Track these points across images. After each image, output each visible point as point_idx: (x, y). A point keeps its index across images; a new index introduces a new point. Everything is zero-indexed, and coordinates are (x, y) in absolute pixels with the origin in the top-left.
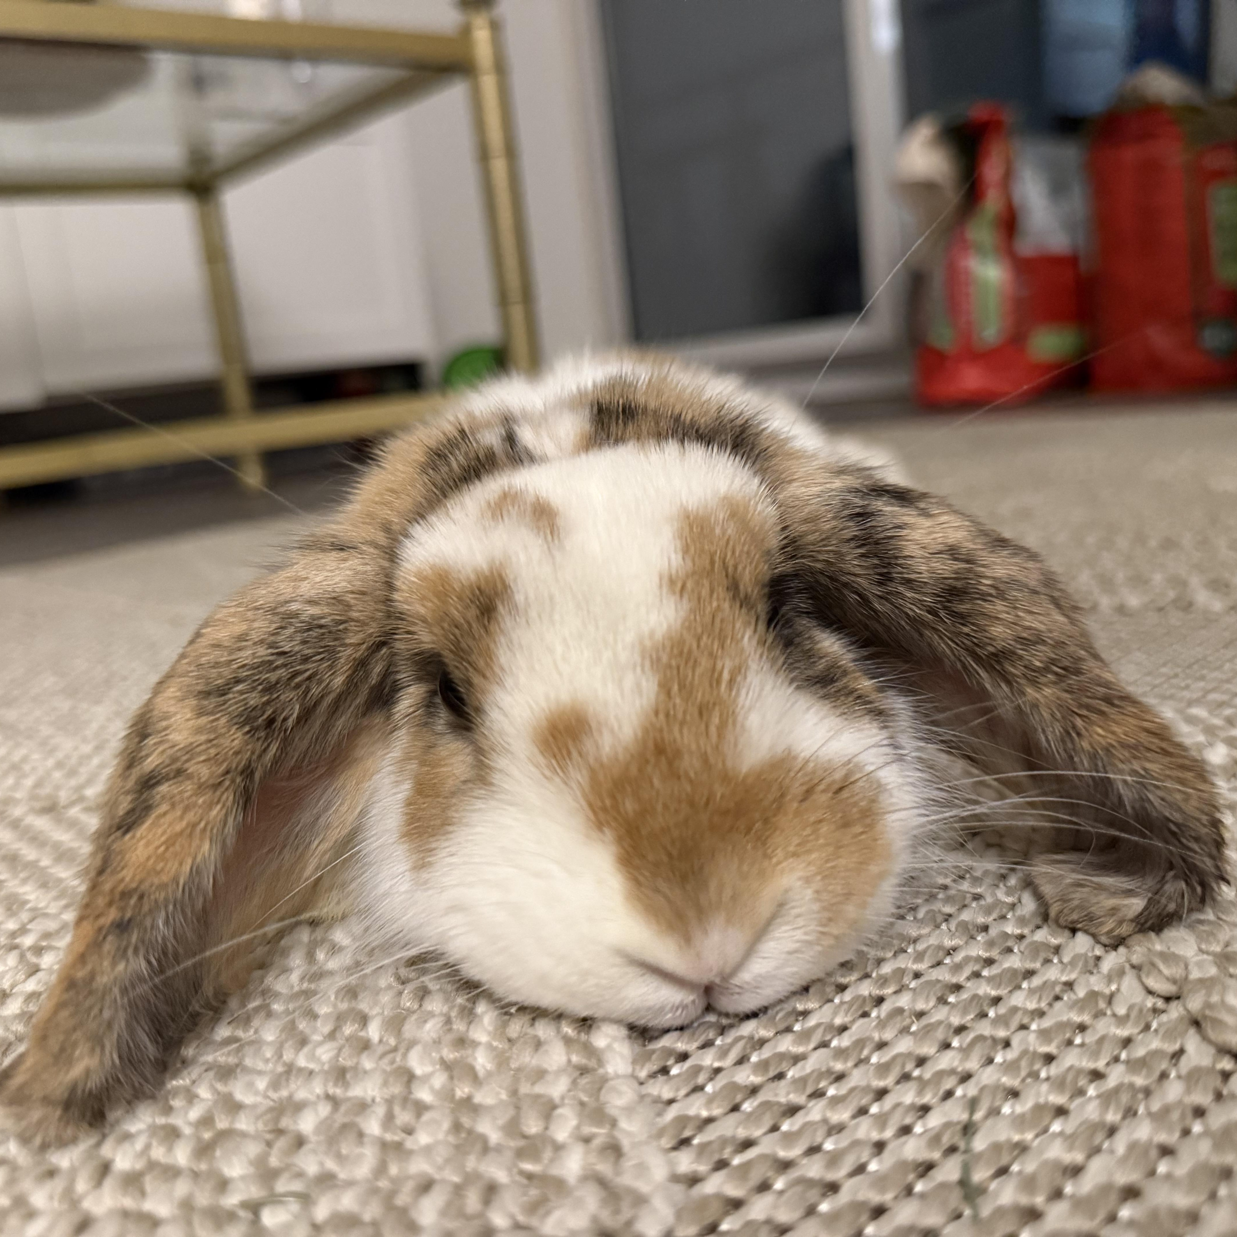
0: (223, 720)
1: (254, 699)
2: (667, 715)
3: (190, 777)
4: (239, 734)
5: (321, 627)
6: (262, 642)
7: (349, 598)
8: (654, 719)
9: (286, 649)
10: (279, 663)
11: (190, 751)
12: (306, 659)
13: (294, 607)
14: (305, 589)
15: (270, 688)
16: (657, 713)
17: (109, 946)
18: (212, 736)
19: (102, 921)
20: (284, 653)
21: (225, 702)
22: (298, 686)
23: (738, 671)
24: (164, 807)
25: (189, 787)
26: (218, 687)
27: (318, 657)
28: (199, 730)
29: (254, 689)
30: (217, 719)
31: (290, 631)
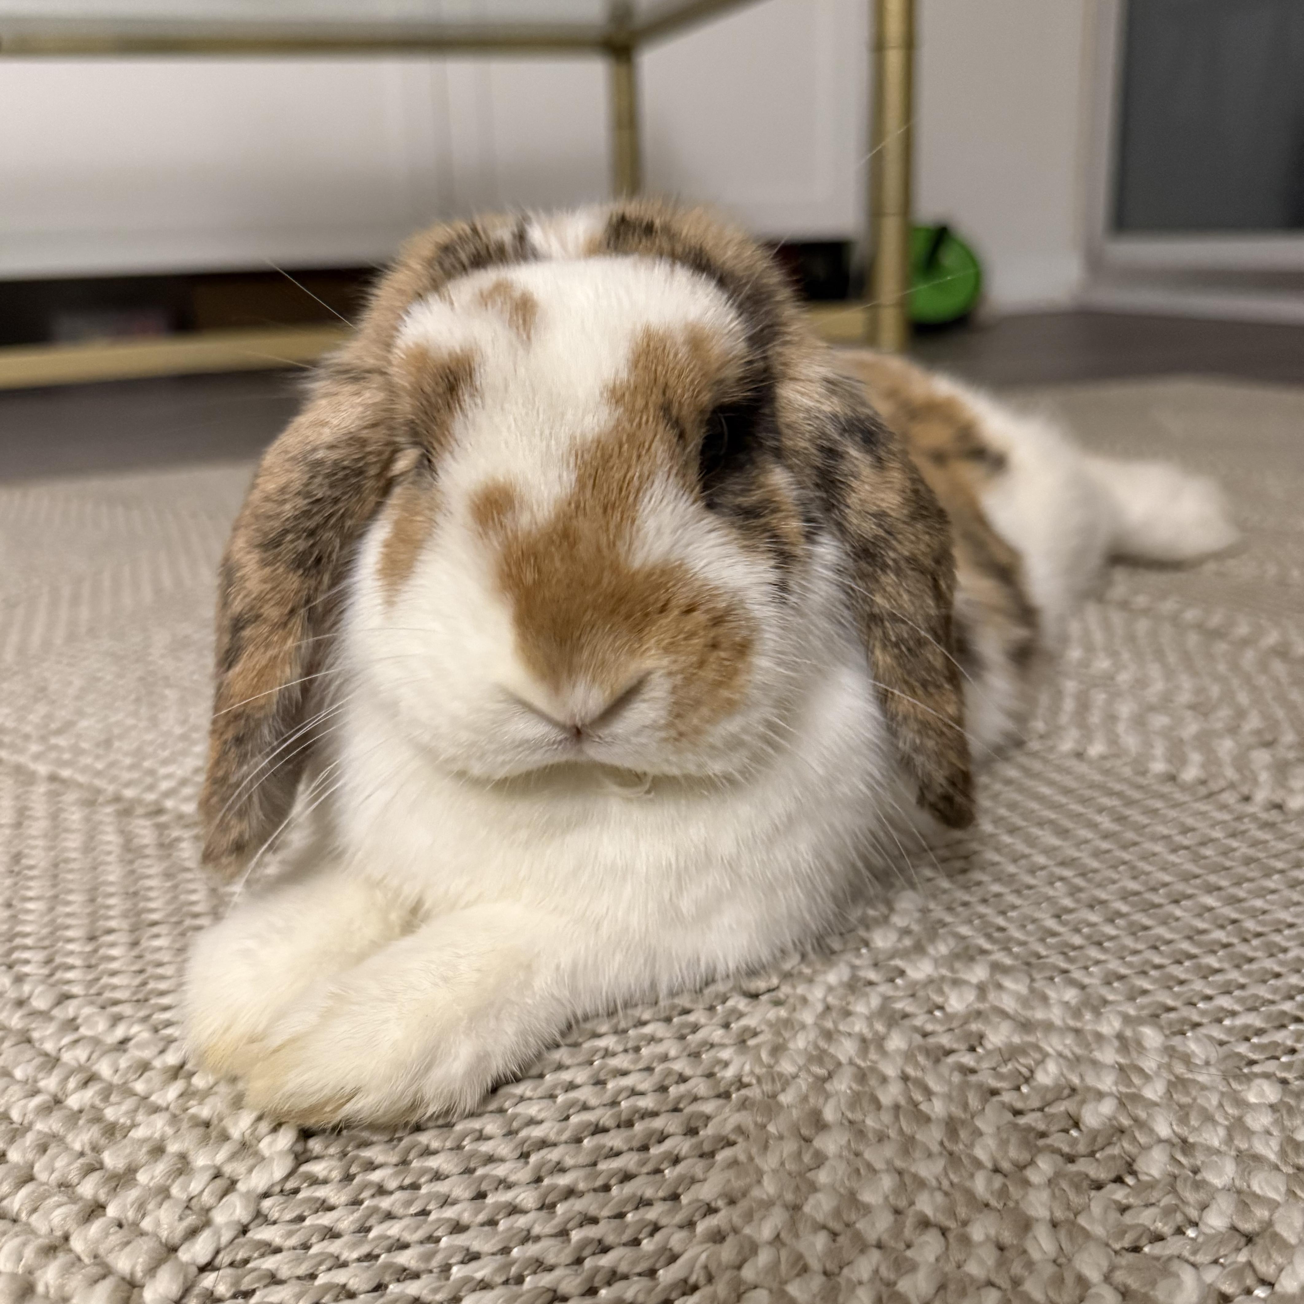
0: (281, 570)
1: (302, 545)
2: (577, 507)
3: (265, 620)
4: (295, 578)
5: (345, 468)
6: (299, 493)
7: (365, 434)
8: (566, 508)
9: (320, 496)
10: (315, 510)
11: (261, 599)
12: (336, 501)
13: (320, 455)
14: (327, 435)
15: (312, 533)
16: (570, 504)
17: (232, 755)
18: (274, 584)
19: (225, 737)
20: (318, 501)
21: (279, 554)
22: (333, 527)
23: (647, 478)
24: (251, 649)
25: (264, 629)
26: (273, 540)
27: (346, 497)
28: (264, 581)
29: (299, 538)
30: (275, 570)
31: (318, 480)
